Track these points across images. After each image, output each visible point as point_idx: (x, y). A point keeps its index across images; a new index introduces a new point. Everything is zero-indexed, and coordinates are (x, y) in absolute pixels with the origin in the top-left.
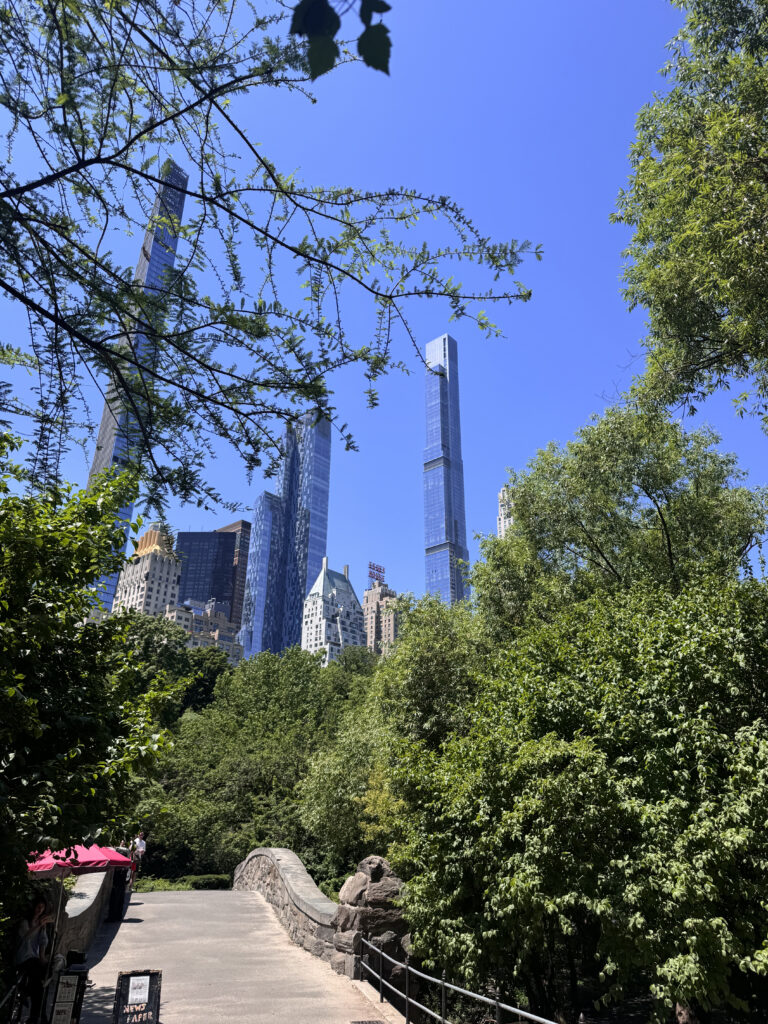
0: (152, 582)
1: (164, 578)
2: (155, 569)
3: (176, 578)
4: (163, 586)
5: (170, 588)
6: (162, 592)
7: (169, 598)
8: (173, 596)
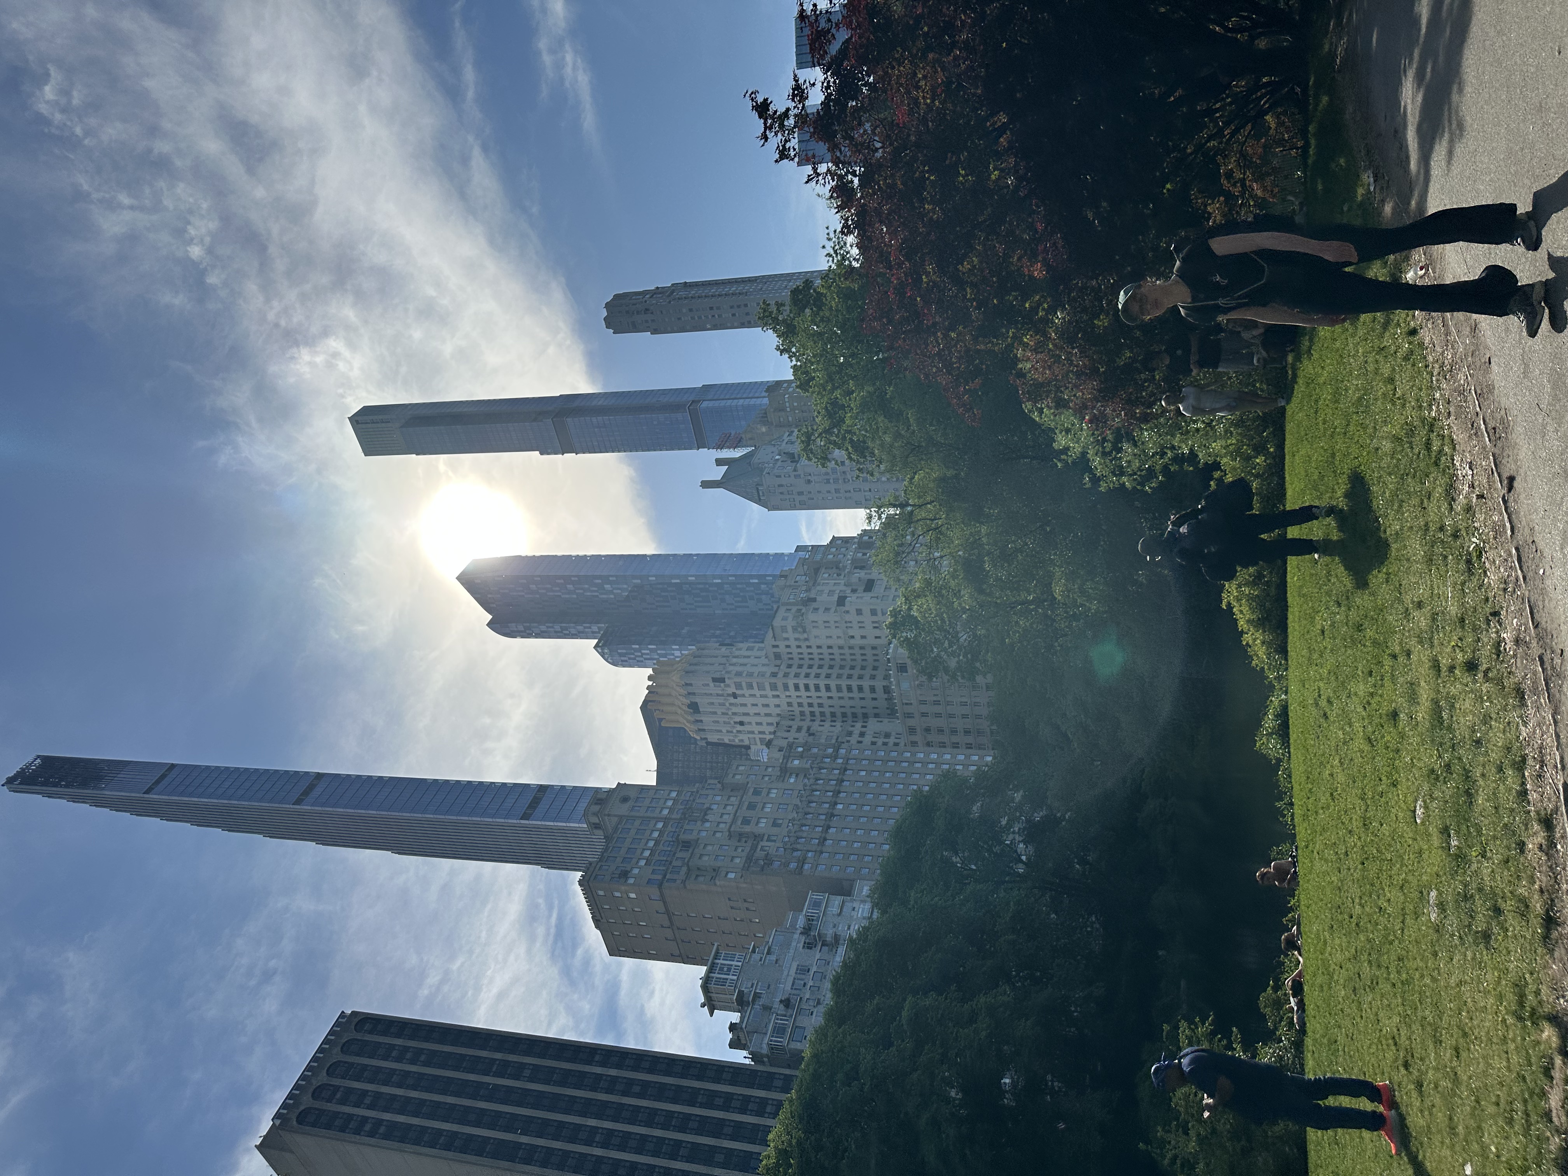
0: (728, 672)
1: (724, 660)
2: (708, 672)
3: (724, 649)
4: (735, 660)
5: (737, 653)
6: (745, 661)
7: (755, 653)
8: (749, 649)
